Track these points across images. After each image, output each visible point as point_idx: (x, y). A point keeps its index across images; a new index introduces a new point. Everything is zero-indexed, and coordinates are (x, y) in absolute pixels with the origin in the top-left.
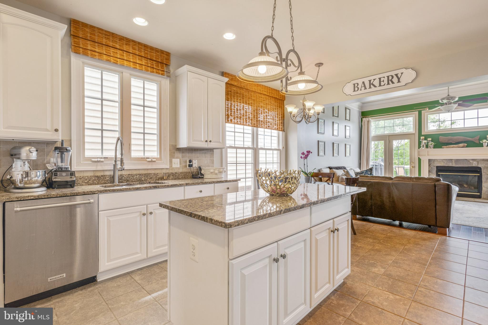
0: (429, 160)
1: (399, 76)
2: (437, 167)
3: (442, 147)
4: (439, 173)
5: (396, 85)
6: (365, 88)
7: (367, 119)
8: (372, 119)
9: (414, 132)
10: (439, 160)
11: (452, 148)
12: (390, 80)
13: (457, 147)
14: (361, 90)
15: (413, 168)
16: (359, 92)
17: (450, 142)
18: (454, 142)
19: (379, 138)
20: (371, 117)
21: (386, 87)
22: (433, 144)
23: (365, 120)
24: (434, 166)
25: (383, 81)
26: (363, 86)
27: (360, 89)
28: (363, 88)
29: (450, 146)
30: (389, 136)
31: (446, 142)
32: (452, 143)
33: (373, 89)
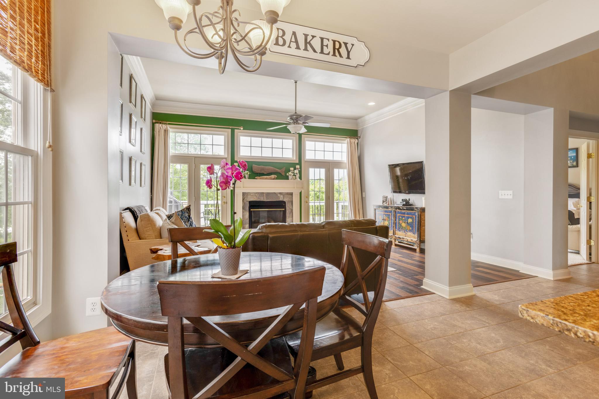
0: (243, 193)
1: (349, 46)
2: (250, 202)
3: (256, 178)
4: (251, 210)
5: (344, 61)
6: (298, 48)
7: (163, 125)
8: (170, 128)
9: (226, 156)
10: (252, 193)
11: (265, 179)
12: (337, 49)
13: (270, 178)
14: (289, 47)
15: (224, 205)
16: (285, 49)
17: (262, 172)
18: (266, 173)
19: (181, 159)
20: (169, 124)
21: (330, 58)
22: (249, 173)
23: (161, 127)
24: (247, 201)
25: (327, 46)
26: (293, 40)
27: (287, 44)
28: (294, 45)
29: (263, 177)
30: (195, 157)
31: (259, 172)
32: (264, 174)
33: (310, 54)
